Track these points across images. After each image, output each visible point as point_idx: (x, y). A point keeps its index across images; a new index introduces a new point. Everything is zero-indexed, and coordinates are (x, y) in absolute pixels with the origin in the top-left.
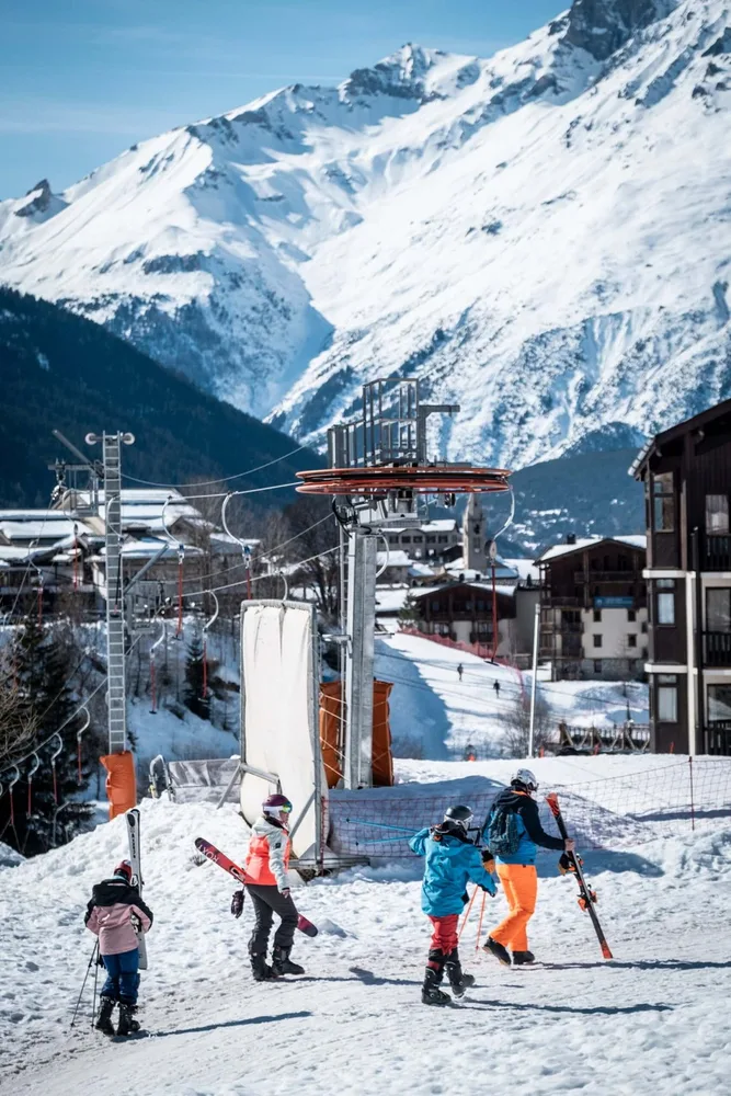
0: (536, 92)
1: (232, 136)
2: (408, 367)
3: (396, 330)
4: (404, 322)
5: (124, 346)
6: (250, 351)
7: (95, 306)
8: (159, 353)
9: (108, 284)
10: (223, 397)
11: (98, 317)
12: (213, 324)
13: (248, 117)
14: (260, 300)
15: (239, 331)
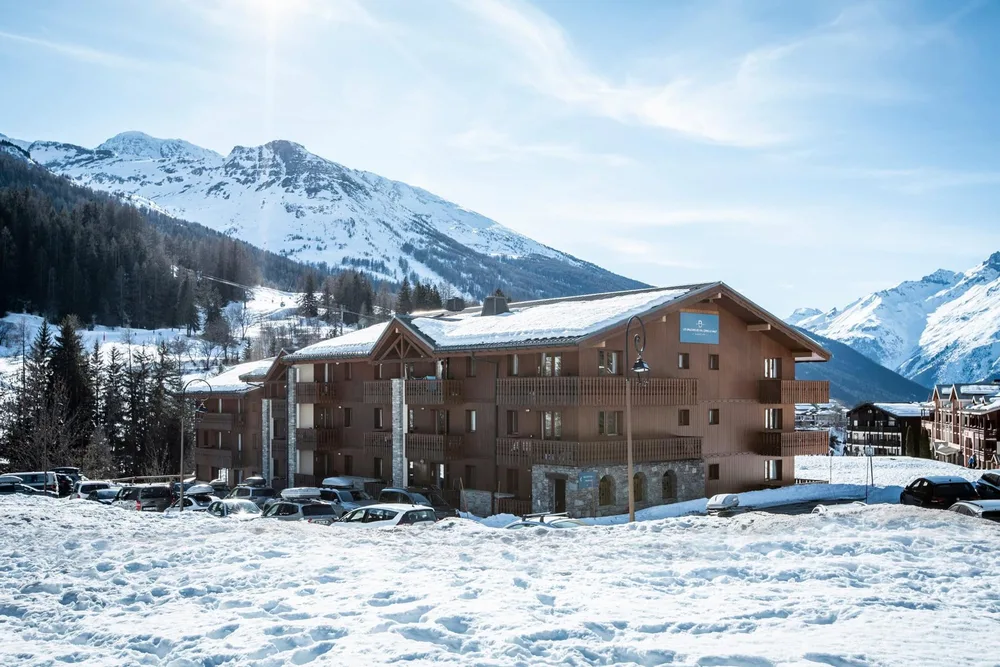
0: (979, 280)
1: (888, 295)
2: (937, 356)
3: (934, 346)
4: (936, 344)
5: (854, 351)
6: (891, 352)
7: (848, 340)
8: (864, 353)
9: (851, 334)
10: (883, 365)
11: (848, 343)
12: (881, 344)
13: (893, 290)
14: (894, 338)
15: (888, 346)
